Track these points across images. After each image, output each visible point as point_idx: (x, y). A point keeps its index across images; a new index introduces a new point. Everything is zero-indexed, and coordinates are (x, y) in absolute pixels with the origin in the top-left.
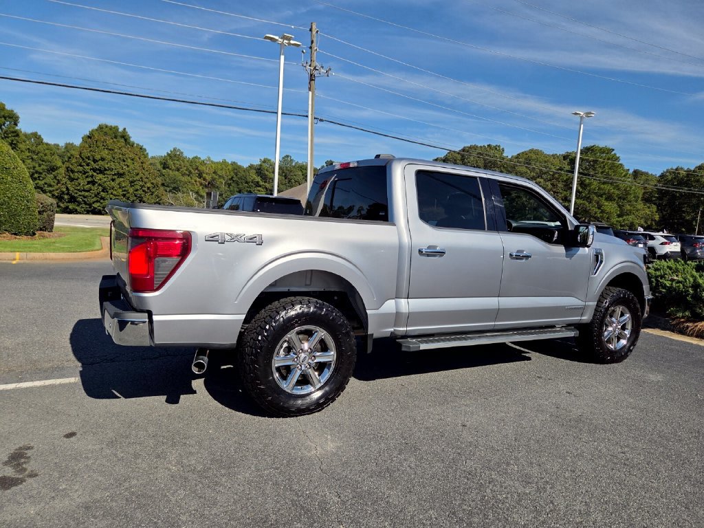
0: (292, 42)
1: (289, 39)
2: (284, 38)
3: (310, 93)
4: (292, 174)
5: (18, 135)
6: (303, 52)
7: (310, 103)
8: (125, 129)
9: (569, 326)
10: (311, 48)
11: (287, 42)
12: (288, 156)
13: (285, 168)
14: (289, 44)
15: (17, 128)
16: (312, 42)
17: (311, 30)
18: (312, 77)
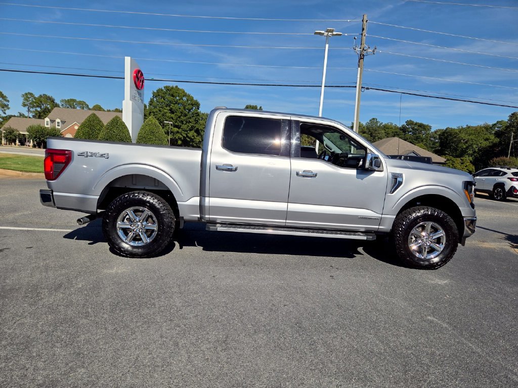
0: (334, 33)
1: (332, 31)
2: (328, 31)
3: (359, 69)
4: (376, 132)
5: (198, 115)
6: (355, 38)
7: (359, 76)
8: (261, 107)
9: (367, 232)
10: (362, 34)
11: (331, 33)
12: (374, 119)
13: (371, 129)
14: (333, 35)
15: (199, 111)
16: (363, 29)
17: (363, 21)
18: (362, 57)
